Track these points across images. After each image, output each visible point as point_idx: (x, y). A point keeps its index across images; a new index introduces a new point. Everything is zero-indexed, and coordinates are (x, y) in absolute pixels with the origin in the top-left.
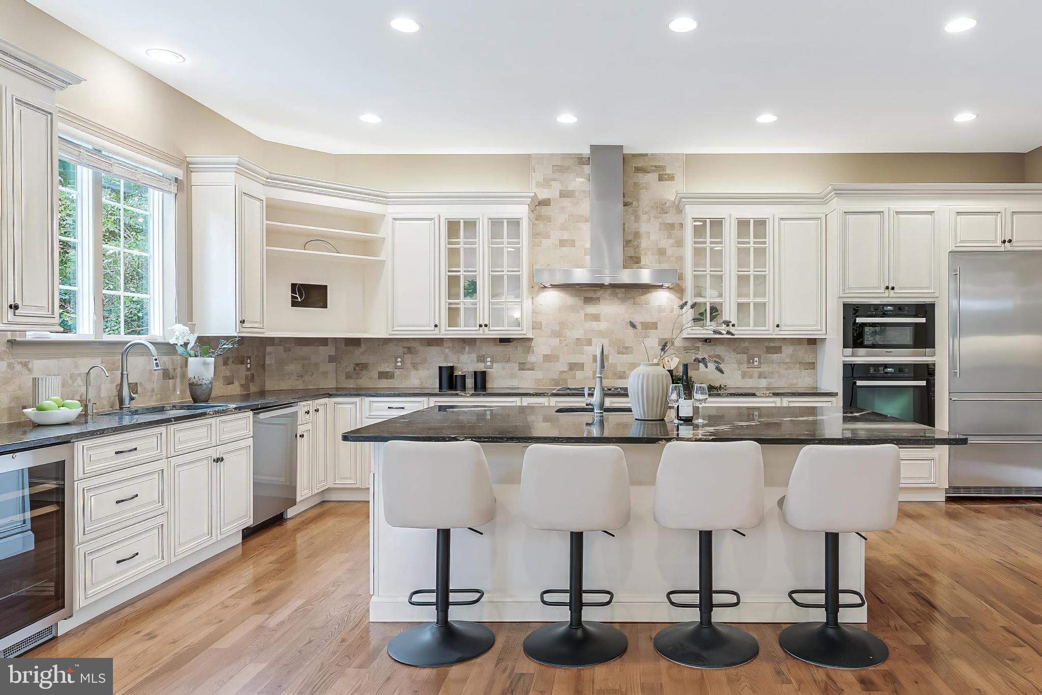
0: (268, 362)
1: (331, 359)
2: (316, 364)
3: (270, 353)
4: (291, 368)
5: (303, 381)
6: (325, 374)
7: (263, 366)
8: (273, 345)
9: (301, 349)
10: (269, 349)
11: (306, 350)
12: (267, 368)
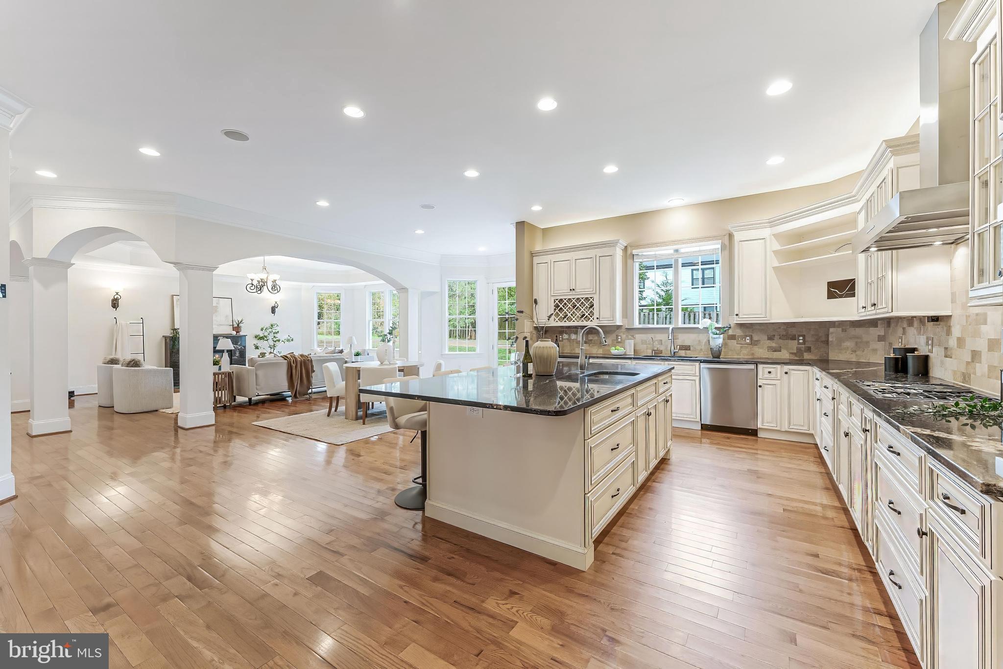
0: (830, 339)
1: (881, 339)
2: (867, 343)
3: (832, 333)
4: (849, 344)
5: (856, 355)
6: (875, 350)
7: (827, 342)
8: (834, 327)
9: (855, 329)
10: (831, 330)
11: (859, 331)
12: (830, 343)
